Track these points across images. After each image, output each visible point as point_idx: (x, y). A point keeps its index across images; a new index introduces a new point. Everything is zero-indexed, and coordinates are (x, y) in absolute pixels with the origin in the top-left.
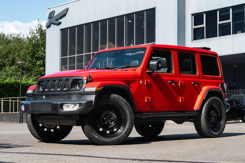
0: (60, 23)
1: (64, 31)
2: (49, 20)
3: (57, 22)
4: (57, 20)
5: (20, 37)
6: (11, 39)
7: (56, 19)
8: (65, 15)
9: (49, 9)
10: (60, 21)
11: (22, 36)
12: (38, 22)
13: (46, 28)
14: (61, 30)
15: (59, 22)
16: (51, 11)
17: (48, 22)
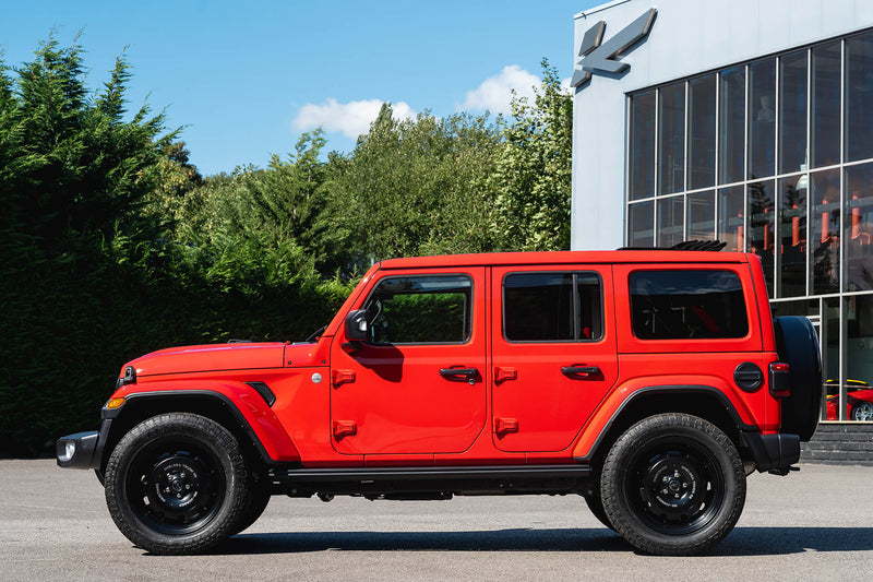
0: (626, 69)
1: (639, 101)
2: (582, 58)
3: (613, 66)
4: (612, 58)
5: (486, 126)
6: (455, 135)
8: (642, 38)
9: (585, 16)
10: (625, 60)
11: (491, 125)
12: (543, 69)
13: (574, 89)
14: (627, 94)
15: (620, 66)
16: (591, 22)
17: (580, 68)
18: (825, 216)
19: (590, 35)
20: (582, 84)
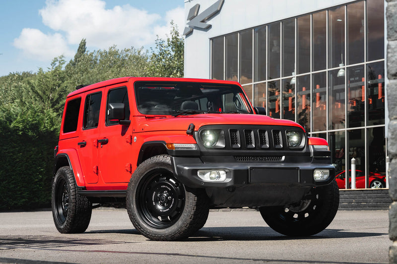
0: (210, 27)
1: (216, 42)
2: (189, 21)
3: (204, 26)
4: (203, 21)
5: (142, 53)
6: (126, 58)
7: (201, 20)
8: (217, 12)
9: (189, 1)
10: (209, 23)
11: (144, 53)
12: (171, 25)
13: (185, 36)
14: (210, 39)
15: (207, 26)
16: (193, 4)
17: (188, 26)
18: (304, 96)
19: (192, 10)
20: (189, 34)
